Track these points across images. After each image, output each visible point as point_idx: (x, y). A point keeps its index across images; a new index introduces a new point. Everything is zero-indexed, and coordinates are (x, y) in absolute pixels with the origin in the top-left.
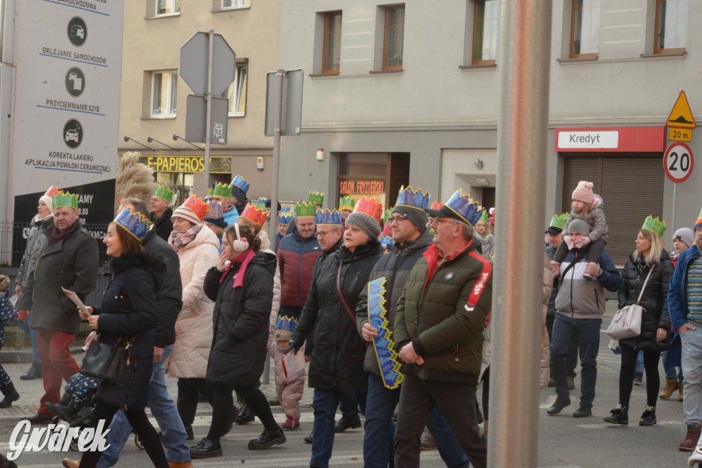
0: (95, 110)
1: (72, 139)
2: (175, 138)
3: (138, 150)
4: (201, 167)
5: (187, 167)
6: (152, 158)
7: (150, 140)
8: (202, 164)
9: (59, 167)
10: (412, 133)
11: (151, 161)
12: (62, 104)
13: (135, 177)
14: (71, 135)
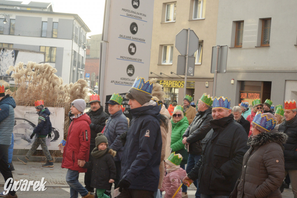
0: (140, 61)
1: (130, 72)
2: (172, 73)
3: (157, 78)
4: (182, 85)
5: (176, 85)
6: (162, 81)
7: (161, 74)
8: (182, 84)
9: (124, 84)
10: (273, 73)
11: (161, 82)
12: (126, 58)
13: (155, 89)
14: (130, 71)
